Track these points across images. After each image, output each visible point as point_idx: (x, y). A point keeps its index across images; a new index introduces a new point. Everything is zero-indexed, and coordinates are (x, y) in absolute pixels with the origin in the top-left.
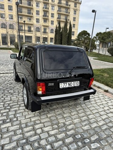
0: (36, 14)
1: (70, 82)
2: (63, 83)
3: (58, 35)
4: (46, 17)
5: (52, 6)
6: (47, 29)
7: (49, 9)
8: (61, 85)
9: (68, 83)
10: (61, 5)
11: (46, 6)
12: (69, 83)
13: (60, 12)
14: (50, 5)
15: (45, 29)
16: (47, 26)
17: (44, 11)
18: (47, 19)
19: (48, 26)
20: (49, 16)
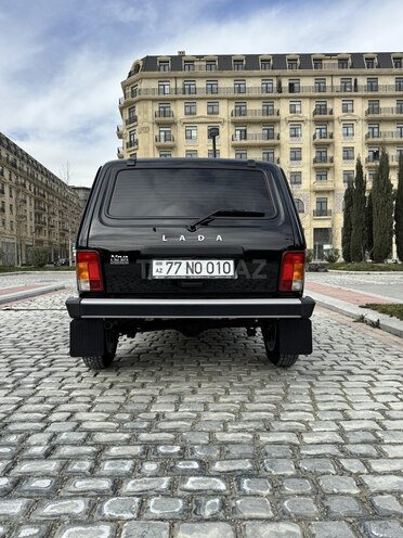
0: (291, 159)
1: (195, 262)
2: (164, 262)
3: (354, 208)
4: (325, 161)
5: (346, 127)
6: (330, 199)
7: (335, 135)
8: (159, 267)
9: (184, 262)
10: (377, 116)
11: (323, 131)
12: (190, 262)
13: (376, 140)
14: (336, 122)
15: (321, 203)
16: (328, 192)
17: (316, 145)
18: (328, 168)
19: (333, 191)
20: (335, 159)
